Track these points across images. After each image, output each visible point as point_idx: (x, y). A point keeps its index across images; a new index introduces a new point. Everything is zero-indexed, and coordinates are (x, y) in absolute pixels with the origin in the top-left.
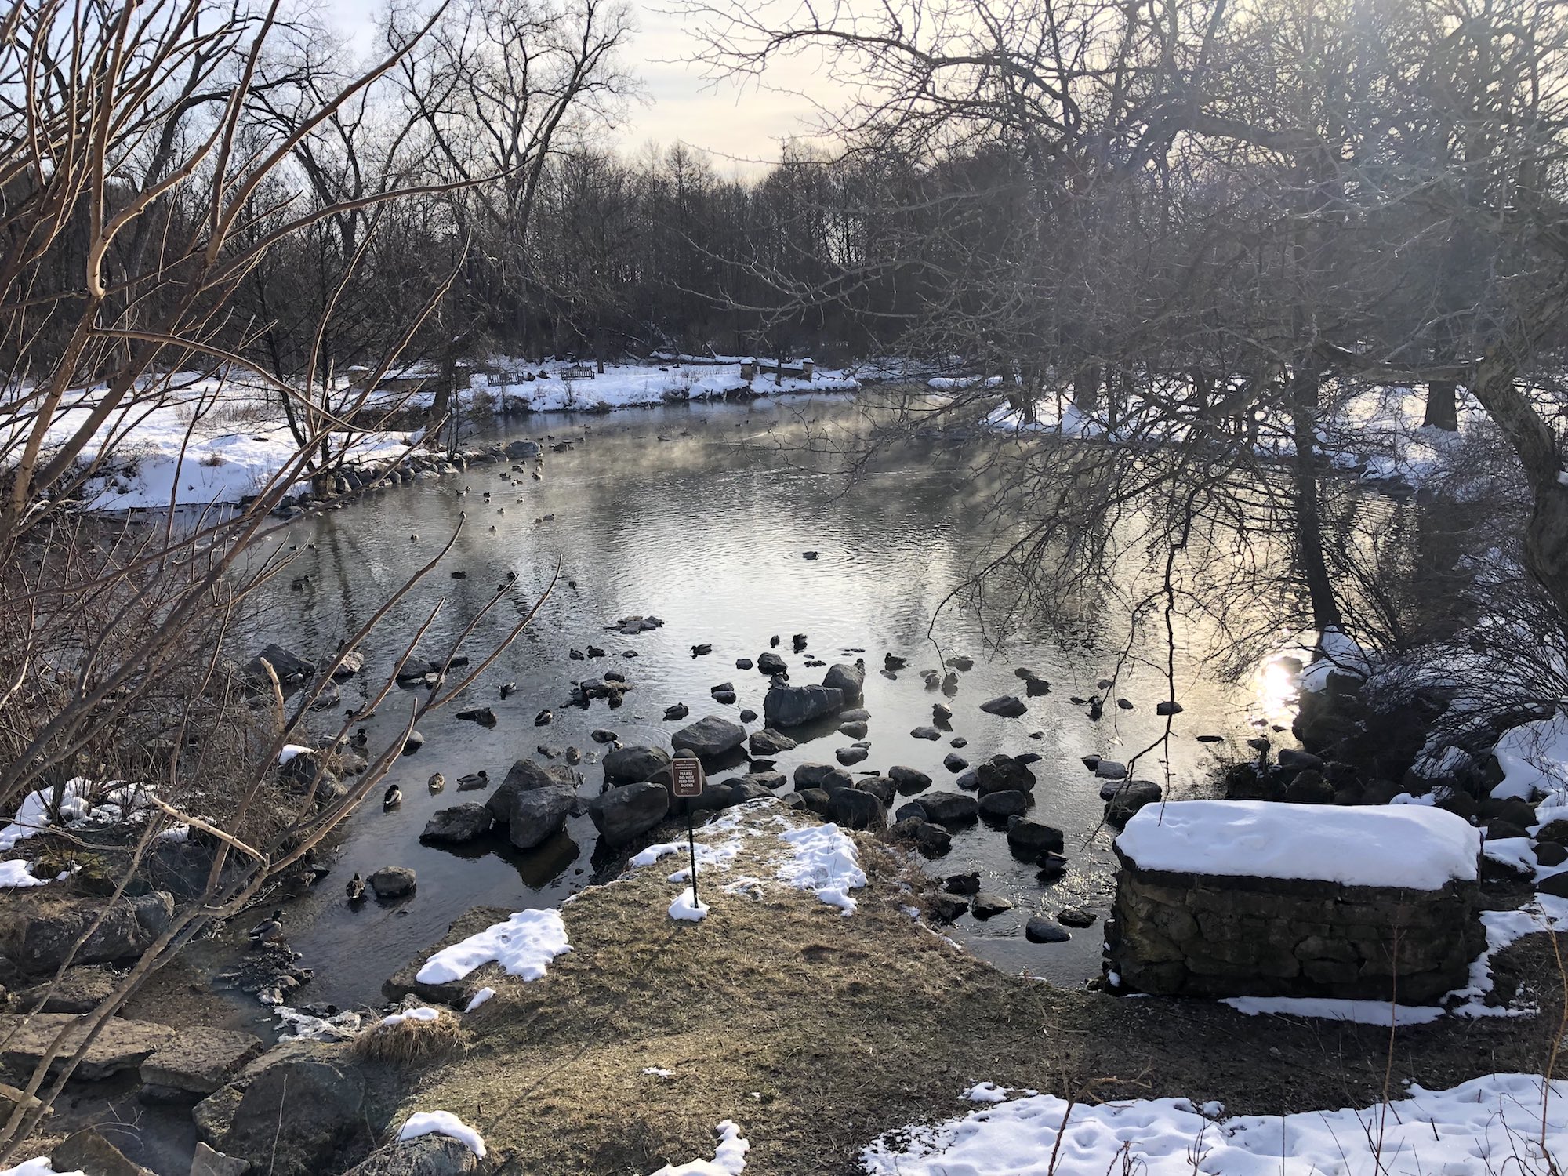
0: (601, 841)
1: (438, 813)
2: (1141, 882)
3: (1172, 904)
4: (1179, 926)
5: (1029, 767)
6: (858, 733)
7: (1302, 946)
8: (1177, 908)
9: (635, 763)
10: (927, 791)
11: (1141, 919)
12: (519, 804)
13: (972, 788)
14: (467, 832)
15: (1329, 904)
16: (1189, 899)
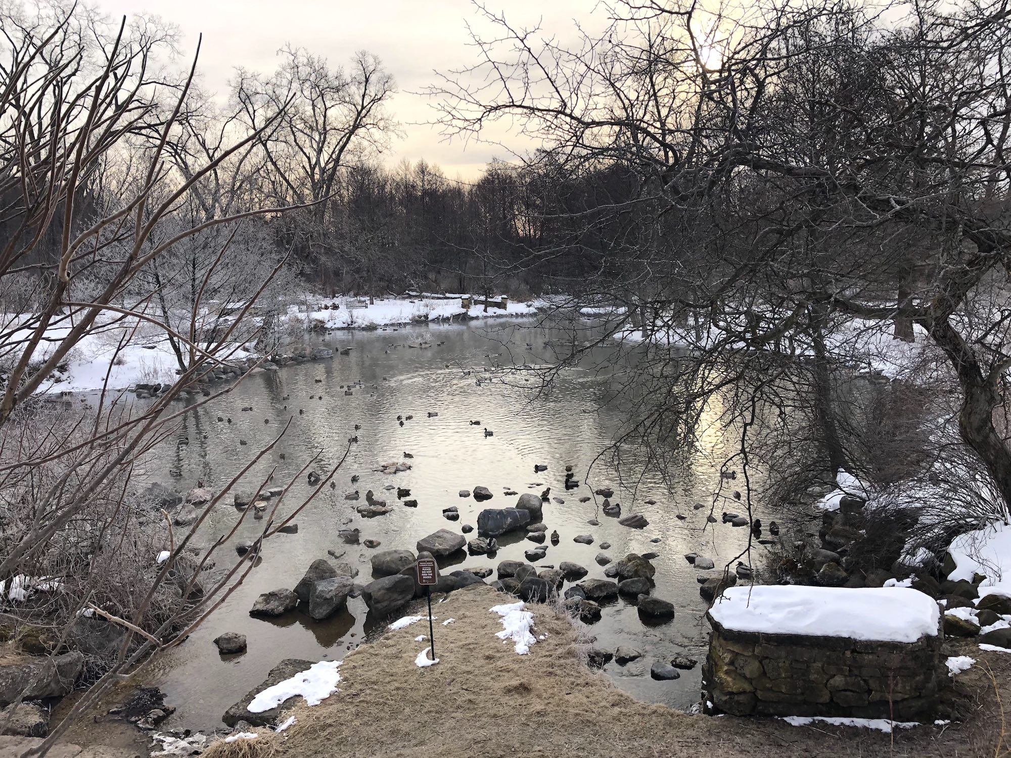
0: (369, 614)
1: (262, 595)
2: (725, 639)
3: (746, 654)
4: (752, 668)
5: (651, 561)
6: (540, 539)
7: (832, 681)
8: (749, 657)
9: (392, 561)
10: (585, 578)
11: (726, 664)
12: (316, 589)
13: (614, 576)
14: (281, 609)
15: (848, 654)
16: (757, 651)
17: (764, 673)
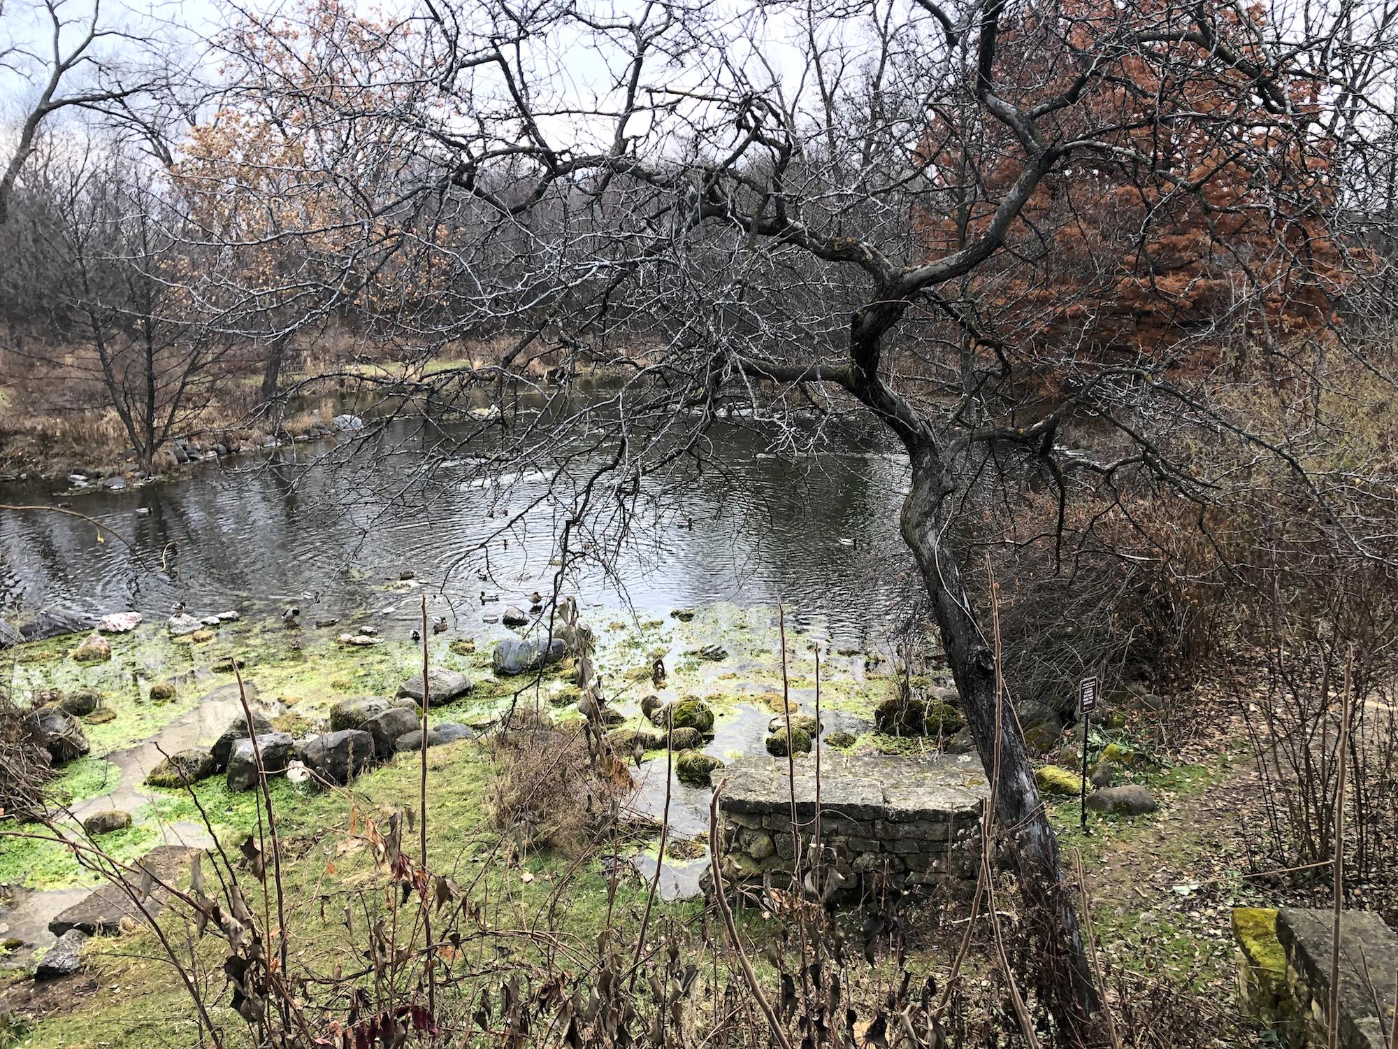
1: (166, 760)
7: (859, 860)
12: (236, 750)
15: (879, 823)
16: (765, 822)
17: (775, 851)
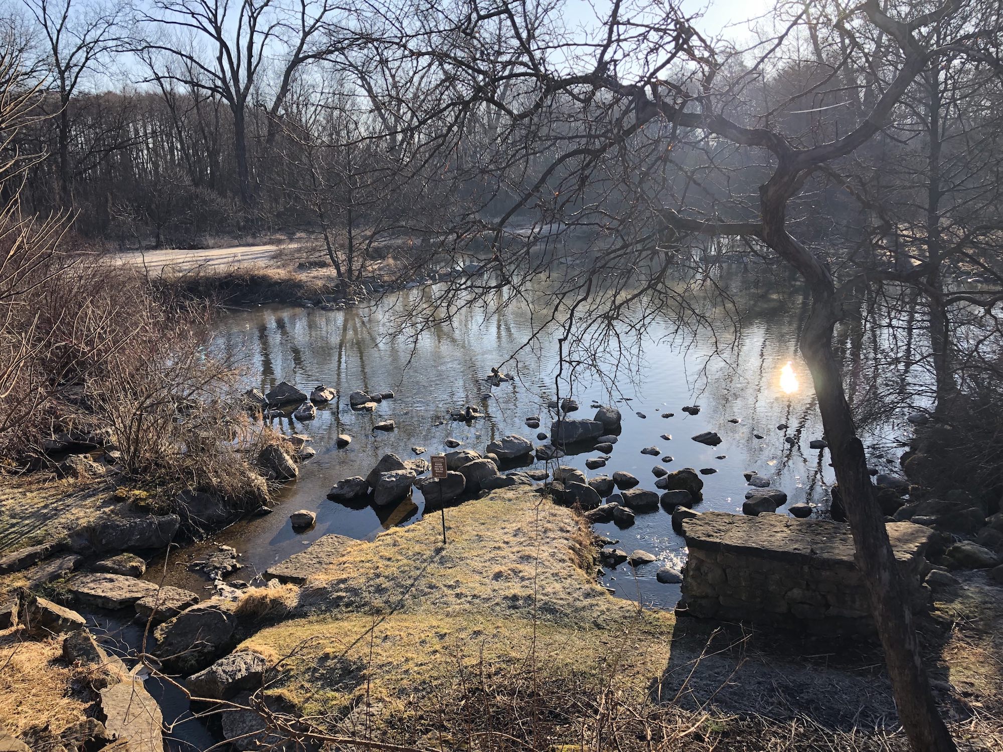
1: (340, 482)
3: (710, 561)
4: (714, 575)
6: (608, 450)
7: (789, 594)
8: (712, 564)
10: (633, 488)
11: (692, 570)
12: (381, 479)
13: (662, 488)
14: (352, 494)
15: (806, 569)
16: (719, 559)
17: (726, 581)
